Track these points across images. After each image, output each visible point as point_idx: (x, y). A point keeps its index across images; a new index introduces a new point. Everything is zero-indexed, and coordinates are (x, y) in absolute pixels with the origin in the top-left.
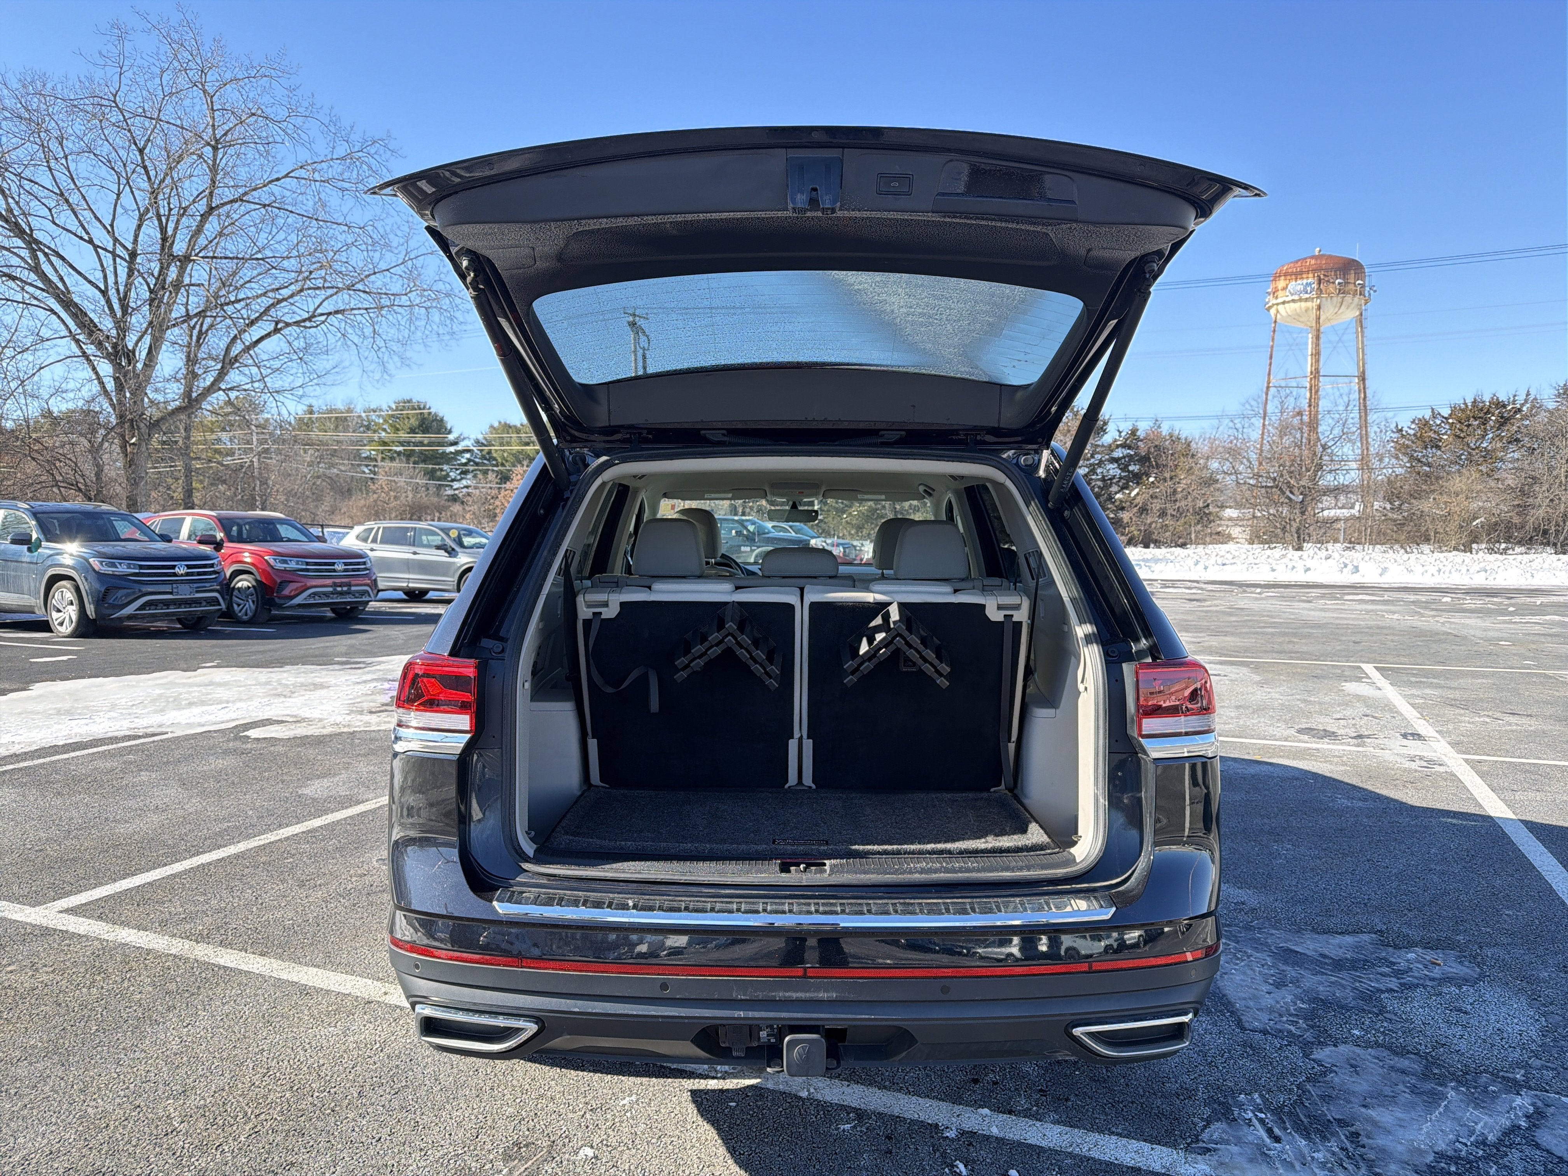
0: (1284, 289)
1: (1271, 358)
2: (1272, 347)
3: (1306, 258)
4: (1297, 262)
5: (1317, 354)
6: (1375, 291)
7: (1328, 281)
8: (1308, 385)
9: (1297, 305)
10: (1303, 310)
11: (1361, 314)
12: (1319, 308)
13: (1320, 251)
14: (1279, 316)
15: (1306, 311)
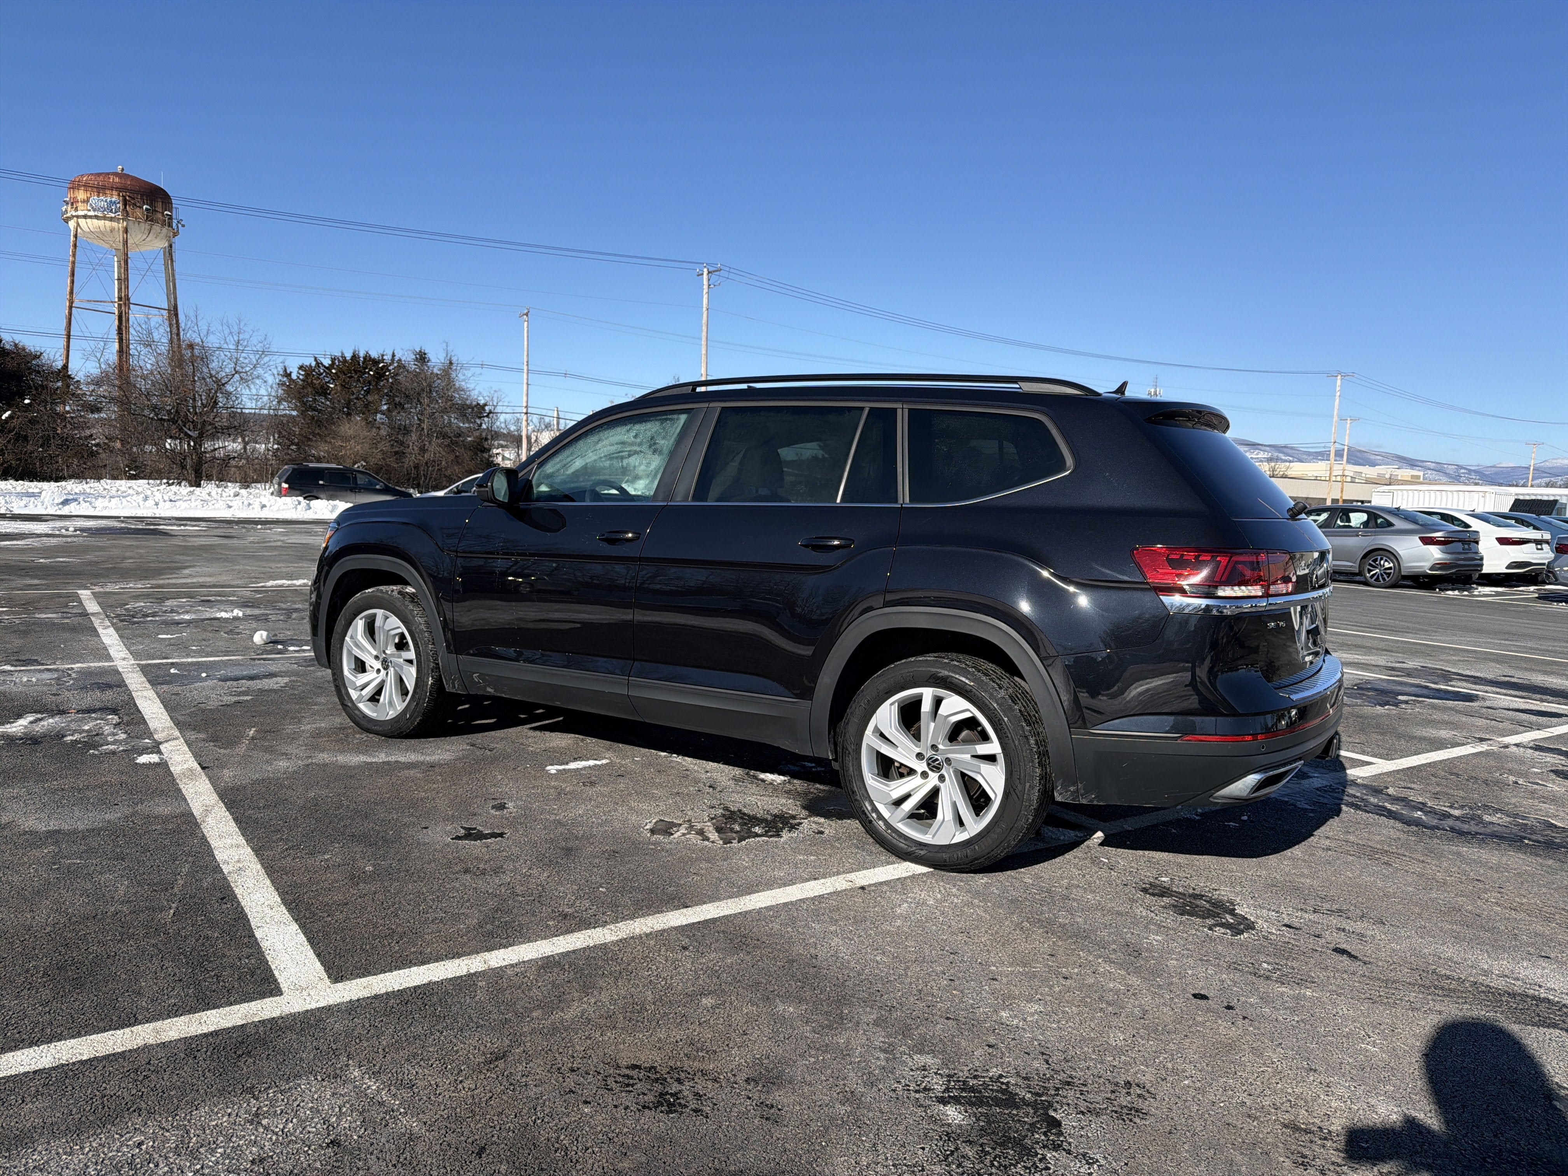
0: (86, 201)
1: (73, 274)
2: (74, 263)
3: (108, 174)
4: (99, 175)
5: (124, 281)
6: (183, 226)
7: (134, 204)
8: (117, 313)
9: (101, 223)
10: (108, 229)
11: (171, 246)
12: (126, 231)
13: (123, 170)
14: (79, 230)
15: (111, 231)
